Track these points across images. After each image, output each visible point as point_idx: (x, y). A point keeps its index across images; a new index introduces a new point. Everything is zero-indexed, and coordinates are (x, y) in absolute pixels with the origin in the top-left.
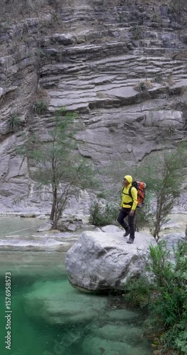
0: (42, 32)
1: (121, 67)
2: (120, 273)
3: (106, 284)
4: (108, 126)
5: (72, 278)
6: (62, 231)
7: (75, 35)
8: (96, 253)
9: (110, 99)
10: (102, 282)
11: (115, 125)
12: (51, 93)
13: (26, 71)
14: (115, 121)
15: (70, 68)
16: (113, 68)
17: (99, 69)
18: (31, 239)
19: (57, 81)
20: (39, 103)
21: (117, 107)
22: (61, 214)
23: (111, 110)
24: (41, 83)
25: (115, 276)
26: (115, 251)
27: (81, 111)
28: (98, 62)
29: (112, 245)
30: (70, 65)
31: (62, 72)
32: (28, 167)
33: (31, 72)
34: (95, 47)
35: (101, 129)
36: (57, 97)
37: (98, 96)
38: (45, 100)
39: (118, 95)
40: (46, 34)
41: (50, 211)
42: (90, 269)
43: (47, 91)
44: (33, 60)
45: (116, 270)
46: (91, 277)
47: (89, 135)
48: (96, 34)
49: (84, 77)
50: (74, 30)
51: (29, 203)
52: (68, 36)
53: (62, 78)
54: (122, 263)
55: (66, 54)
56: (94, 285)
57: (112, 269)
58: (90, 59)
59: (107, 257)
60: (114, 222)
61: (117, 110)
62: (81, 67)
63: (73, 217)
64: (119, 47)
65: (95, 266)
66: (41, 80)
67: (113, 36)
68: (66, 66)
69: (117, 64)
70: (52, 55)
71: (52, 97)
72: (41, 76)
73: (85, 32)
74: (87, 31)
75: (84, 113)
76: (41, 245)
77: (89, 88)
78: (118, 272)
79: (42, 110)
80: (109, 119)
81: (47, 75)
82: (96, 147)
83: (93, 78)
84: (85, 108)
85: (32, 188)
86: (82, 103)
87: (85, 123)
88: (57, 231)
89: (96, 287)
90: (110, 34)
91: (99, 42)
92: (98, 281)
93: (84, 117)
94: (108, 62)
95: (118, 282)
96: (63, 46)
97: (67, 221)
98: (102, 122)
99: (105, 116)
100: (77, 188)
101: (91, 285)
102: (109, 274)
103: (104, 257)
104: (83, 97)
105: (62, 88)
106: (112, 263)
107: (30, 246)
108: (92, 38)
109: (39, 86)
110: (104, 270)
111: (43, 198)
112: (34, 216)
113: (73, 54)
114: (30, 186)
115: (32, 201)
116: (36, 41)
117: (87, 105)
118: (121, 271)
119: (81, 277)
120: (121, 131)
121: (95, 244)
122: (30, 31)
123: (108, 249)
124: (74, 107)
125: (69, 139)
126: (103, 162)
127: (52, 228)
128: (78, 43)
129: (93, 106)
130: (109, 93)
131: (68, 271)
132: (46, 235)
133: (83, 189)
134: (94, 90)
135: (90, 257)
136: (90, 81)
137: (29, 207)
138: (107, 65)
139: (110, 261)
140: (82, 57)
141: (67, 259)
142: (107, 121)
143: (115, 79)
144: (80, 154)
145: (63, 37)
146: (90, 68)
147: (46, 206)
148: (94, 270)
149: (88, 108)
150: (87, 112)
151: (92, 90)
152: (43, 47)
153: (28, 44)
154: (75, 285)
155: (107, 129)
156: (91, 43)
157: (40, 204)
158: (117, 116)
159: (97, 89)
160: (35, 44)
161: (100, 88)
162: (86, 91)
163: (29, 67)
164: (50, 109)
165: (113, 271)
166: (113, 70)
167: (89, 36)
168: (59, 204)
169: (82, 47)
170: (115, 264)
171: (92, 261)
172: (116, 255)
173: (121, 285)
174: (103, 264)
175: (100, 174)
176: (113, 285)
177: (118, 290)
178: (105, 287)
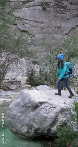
2: (51, 122)
3: (40, 131)
4: (42, 5)
5: (12, 127)
6: (5, 90)
8: (32, 106)
10: (36, 131)
11: (47, 4)
14: (47, 1)
25: (46, 125)
26: (46, 105)
29: (44, 100)
35: (35, 8)
42: (27, 120)
45: (48, 120)
46: (28, 126)
54: (52, 114)
56: (31, 132)
57: (45, 119)
59: (41, 109)
65: (31, 117)
82: (31, 23)
87: (22, 2)
88: (1, 90)
89: (32, 134)
92: (33, 129)
95: (49, 130)
97: (9, 82)
98: (36, 1)
101: (28, 132)
102: (42, 123)
103: (38, 110)
106: (45, 115)
110: (38, 120)
118: (52, 120)
119: (20, 126)
121: (31, 100)
123: (41, 103)
125: (9, 16)
131: (10, 122)
133: (21, 57)
135: (27, 110)
139: (43, 113)
141: (9, 112)
142: (40, 1)
144: (18, 28)
148: (30, 120)
155: (40, 8)
165: (45, 121)
170: (47, 115)
171: (29, 113)
172: (48, 108)
173: (52, 132)
174: (37, 115)
175: (35, 45)
176: (45, 132)
177: (49, 136)
178: (39, 133)
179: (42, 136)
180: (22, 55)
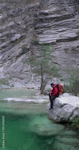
0: (36, 10)
1: (70, 24)
2: (70, 115)
3: (64, 119)
4: (65, 50)
5: (49, 116)
6: (45, 95)
7: (50, 11)
8: (60, 106)
9: (65, 38)
10: (62, 119)
11: (67, 49)
12: (40, 36)
13: (30, 27)
14: (67, 48)
15: (48, 25)
16: (67, 24)
17: (60, 25)
18: (32, 98)
19: (43, 31)
20: (35, 40)
21: (68, 41)
22: (44, 87)
23: (66, 43)
24: (36, 32)
25: (67, 116)
26: (67, 105)
27: (53, 43)
28: (60, 22)
30: (48, 24)
31: (45, 27)
32: (31, 67)
33: (32, 27)
34: (58, 15)
35: (61, 51)
36: (43, 38)
37: (60, 37)
38: (38, 39)
39: (69, 36)
40: (37, 11)
41: (40, 86)
42: (57, 113)
43: (38, 35)
44: (32, 22)
45: (68, 113)
46: (57, 116)
47: (56, 53)
48: (59, 10)
49: (54, 29)
50: (49, 9)
51: (31, 82)
52: (47, 11)
53: (44, 30)
54: (70, 111)
55: (46, 19)
56: (59, 119)
57: (67, 113)
58: (56, 21)
59: (64, 108)
60: (67, 91)
61: (68, 43)
62: (53, 24)
63: (50, 89)
64: (69, 15)
65: (59, 111)
66: (36, 31)
67: (66, 10)
68: (46, 24)
69: (68, 23)
70: (40, 20)
71: (40, 38)
72: (36, 29)
73: (54, 9)
74: (55, 9)
75: (54, 44)
76: (36, 101)
77: (56, 34)
78: (69, 114)
79: (36, 43)
80: (65, 47)
81: (38, 28)
82: (59, 59)
83: (58, 29)
84: (54, 42)
85: (32, 76)
86: (53, 40)
87: (55, 48)
88: (43, 95)
89: (59, 120)
90: (65, 9)
91: (60, 13)
92: (60, 118)
93: (54, 46)
94: (64, 22)
95: (69, 119)
96: (44, 16)
97: (47, 91)
98: (62, 48)
99: (63, 45)
100: (52, 77)
101: (57, 119)
102: (65, 115)
103: (63, 108)
104: (54, 37)
105: (45, 34)
106: (67, 111)
107: (32, 101)
108: (57, 12)
109: (35, 33)
110: (63, 113)
111: (37, 81)
112: (33, 88)
113: (49, 19)
114: (31, 75)
115: (33, 82)
116: (33, 14)
117: (55, 41)
118: (70, 114)
119: (53, 116)
120: (70, 52)
121: (59, 102)
122: (31, 10)
123: (65, 104)
124: (50, 42)
125: (48, 55)
126: (62, 65)
127: (41, 94)
128: (51, 14)
129: (58, 41)
130: (65, 35)
131: (48, 113)
132: (38, 97)
134: (59, 34)
135: (57, 108)
136: (57, 31)
137: (31, 84)
138: (64, 23)
139: (66, 110)
140: (53, 20)
141: (47, 108)
142: (64, 48)
143: (67, 29)
144: (53, 62)
145: (45, 12)
146: (57, 25)
147: (38, 84)
148: (58, 113)
149: (56, 42)
150: (56, 44)
151: (57, 34)
152: (36, 16)
153: (30, 15)
154: (51, 119)
155: (64, 51)
156: (57, 14)
157: (36, 83)
158: (69, 45)
159: (60, 34)
160: (33, 15)
161: (61, 33)
162: (55, 35)
163: (31, 25)
164: (40, 43)
165: (67, 114)
166: (67, 25)
167: (55, 11)
168: (44, 83)
169: (53, 16)
170: (68, 111)
171: (58, 109)
172: (68, 107)
173: (70, 120)
174: (62, 111)
175: (61, 70)
176: (67, 120)
177: (69, 122)
178: (63, 120)
179: (65, 122)
180: (54, 76)
